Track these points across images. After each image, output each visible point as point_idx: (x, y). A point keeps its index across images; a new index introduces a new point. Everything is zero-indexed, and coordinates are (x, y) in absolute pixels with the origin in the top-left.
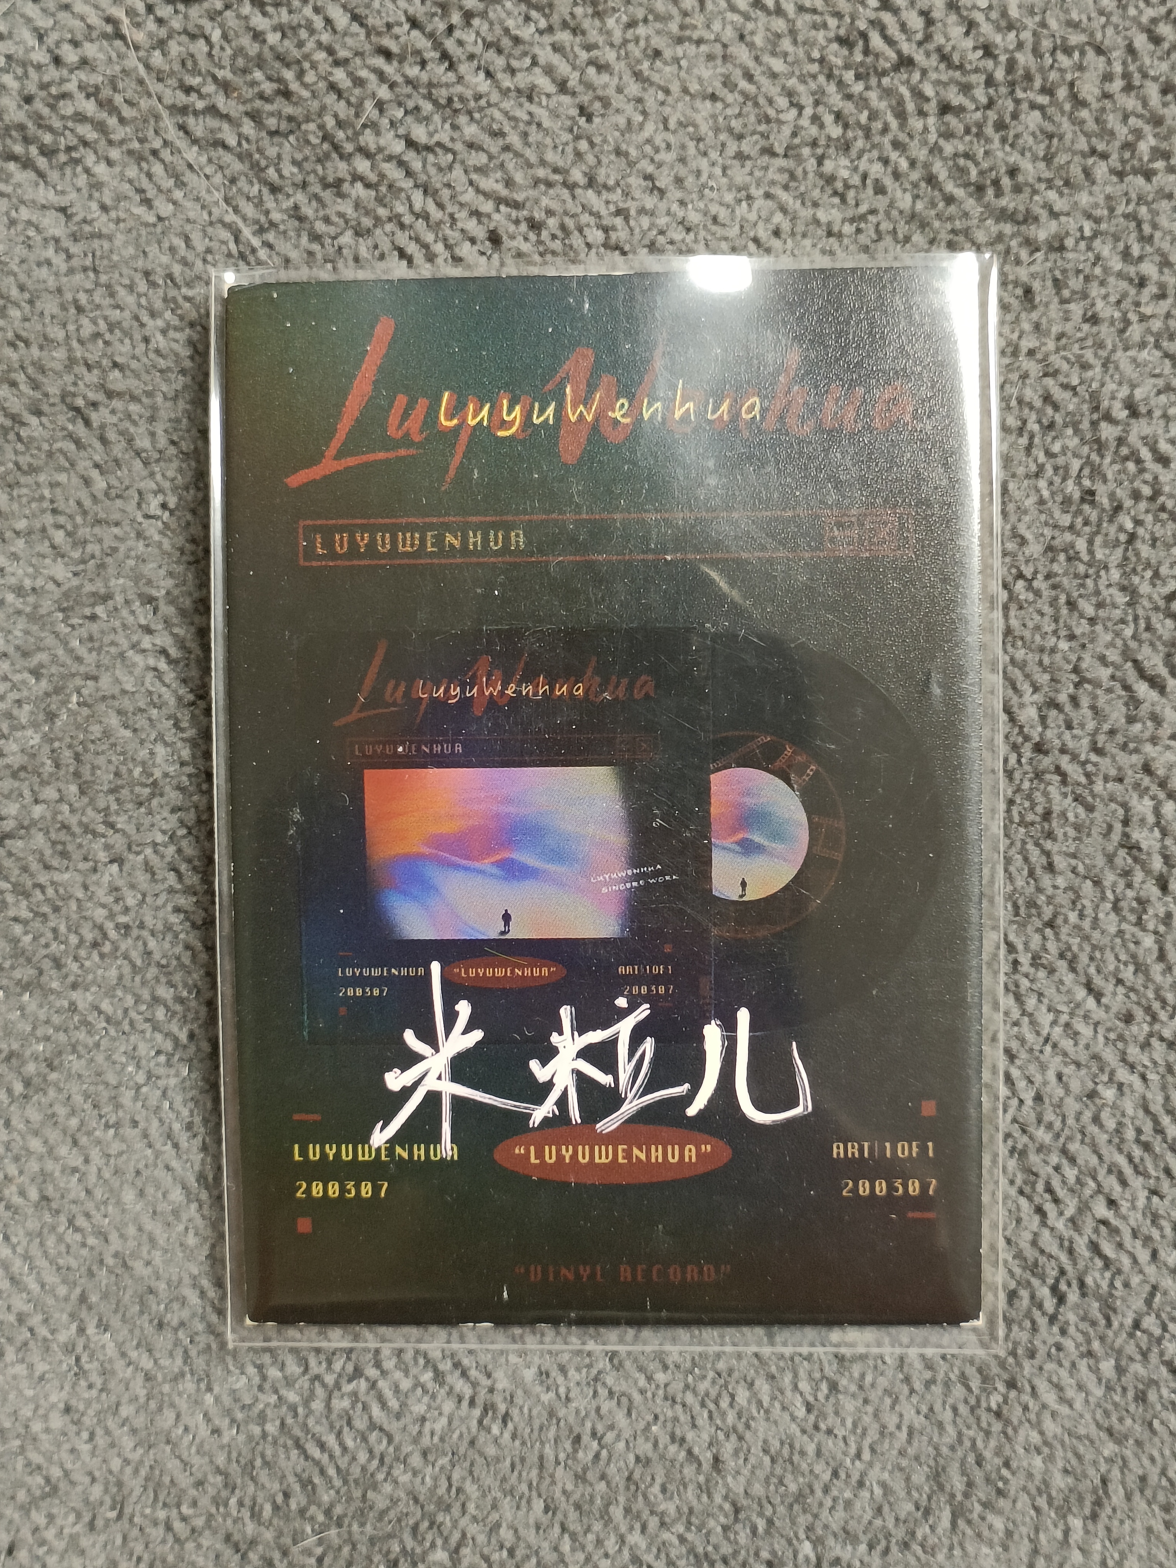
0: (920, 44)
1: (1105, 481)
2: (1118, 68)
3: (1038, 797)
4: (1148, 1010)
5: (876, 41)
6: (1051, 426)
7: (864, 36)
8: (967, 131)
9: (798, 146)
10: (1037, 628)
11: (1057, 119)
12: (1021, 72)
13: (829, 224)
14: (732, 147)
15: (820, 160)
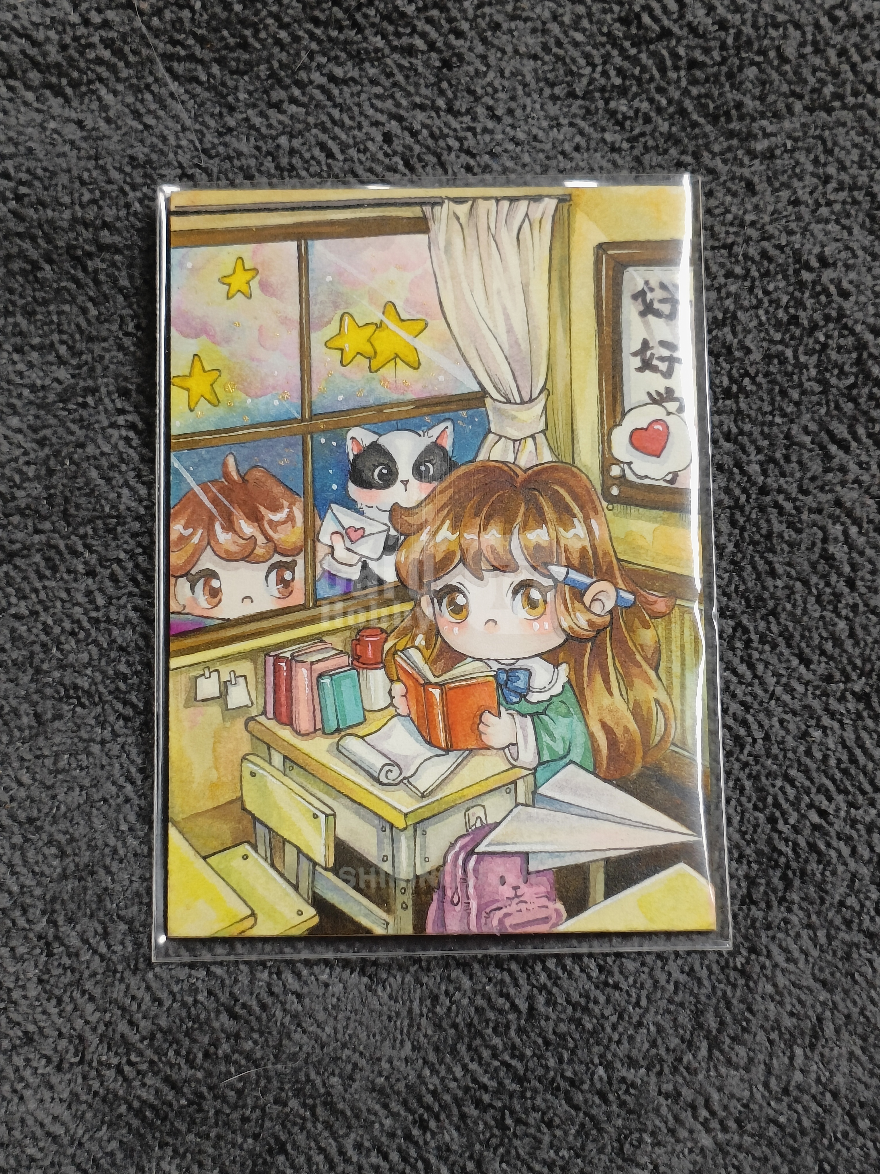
0: (675, 21)
1: (805, 309)
2: (809, 37)
3: (763, 524)
4: (843, 672)
5: (646, 19)
6: (767, 273)
7: (638, 17)
8: (707, 80)
9: (592, 92)
10: (760, 409)
11: (769, 70)
12: (744, 39)
13: (613, 143)
14: (547, 92)
15: (607, 102)
